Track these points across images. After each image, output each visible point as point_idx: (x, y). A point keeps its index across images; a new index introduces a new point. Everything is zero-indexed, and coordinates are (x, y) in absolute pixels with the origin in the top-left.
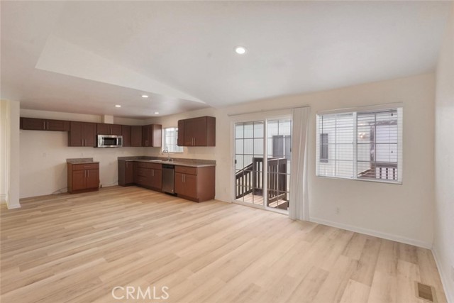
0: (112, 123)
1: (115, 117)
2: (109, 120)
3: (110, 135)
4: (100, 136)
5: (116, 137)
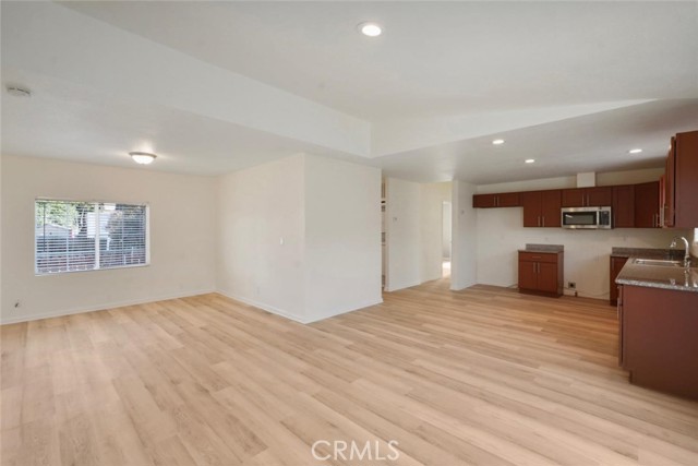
0: (592, 185)
2: (585, 181)
3: (585, 206)
4: (563, 210)
5: (596, 209)
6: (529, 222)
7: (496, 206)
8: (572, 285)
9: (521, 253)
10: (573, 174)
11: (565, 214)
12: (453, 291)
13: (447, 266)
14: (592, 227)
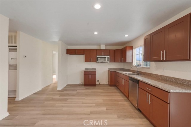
0: (104, 49)
1: (106, 45)
2: (103, 47)
3: (103, 55)
4: (97, 56)
5: (106, 56)
6: (87, 60)
7: (76, 54)
8: (98, 81)
9: (84, 71)
10: (99, 45)
11: (98, 57)
12: (59, 91)
13: (54, 77)
14: (105, 62)
